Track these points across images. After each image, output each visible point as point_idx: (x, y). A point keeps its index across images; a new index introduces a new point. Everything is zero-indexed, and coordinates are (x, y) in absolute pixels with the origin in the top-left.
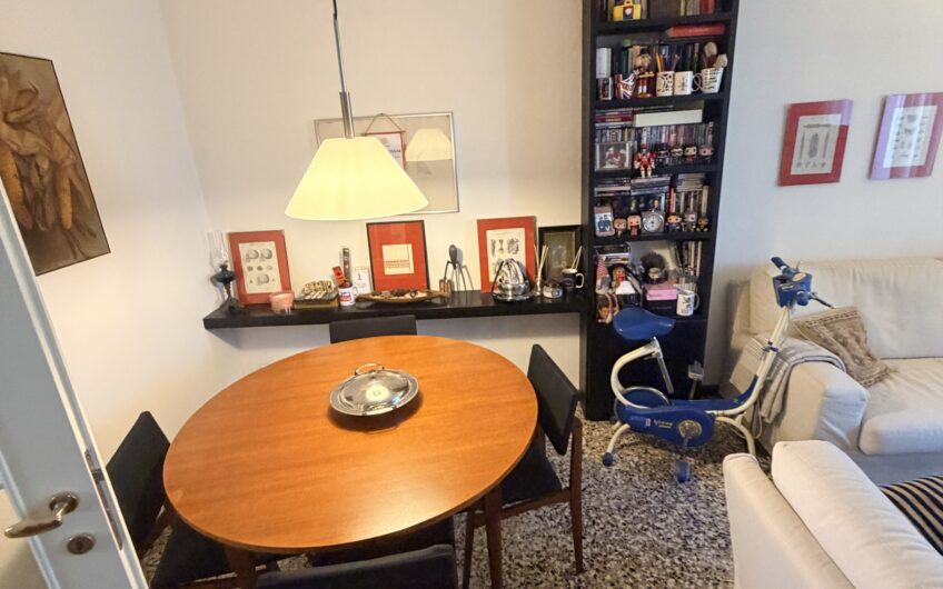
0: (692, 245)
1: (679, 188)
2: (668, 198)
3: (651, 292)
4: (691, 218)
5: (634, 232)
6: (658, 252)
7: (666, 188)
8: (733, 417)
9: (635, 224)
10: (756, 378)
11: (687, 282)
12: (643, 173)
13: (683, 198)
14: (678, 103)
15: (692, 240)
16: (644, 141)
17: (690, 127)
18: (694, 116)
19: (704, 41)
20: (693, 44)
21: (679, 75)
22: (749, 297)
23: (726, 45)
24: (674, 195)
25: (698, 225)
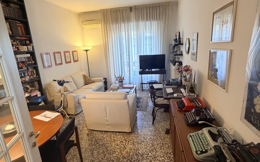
0: (35, 82)
1: (29, 70)
2: (28, 73)
3: (32, 94)
4: (35, 76)
5: (24, 82)
6: (26, 86)
7: (27, 71)
8: (61, 109)
9: (24, 79)
10: (62, 101)
11: (37, 90)
12: (23, 68)
13: (30, 72)
14: (24, 53)
15: (35, 81)
16: (19, 61)
17: (28, 57)
18: (29, 55)
19: (26, 40)
20: (23, 41)
21: (24, 47)
22: (48, 90)
23: (31, 42)
24: (29, 72)
25: (36, 77)
